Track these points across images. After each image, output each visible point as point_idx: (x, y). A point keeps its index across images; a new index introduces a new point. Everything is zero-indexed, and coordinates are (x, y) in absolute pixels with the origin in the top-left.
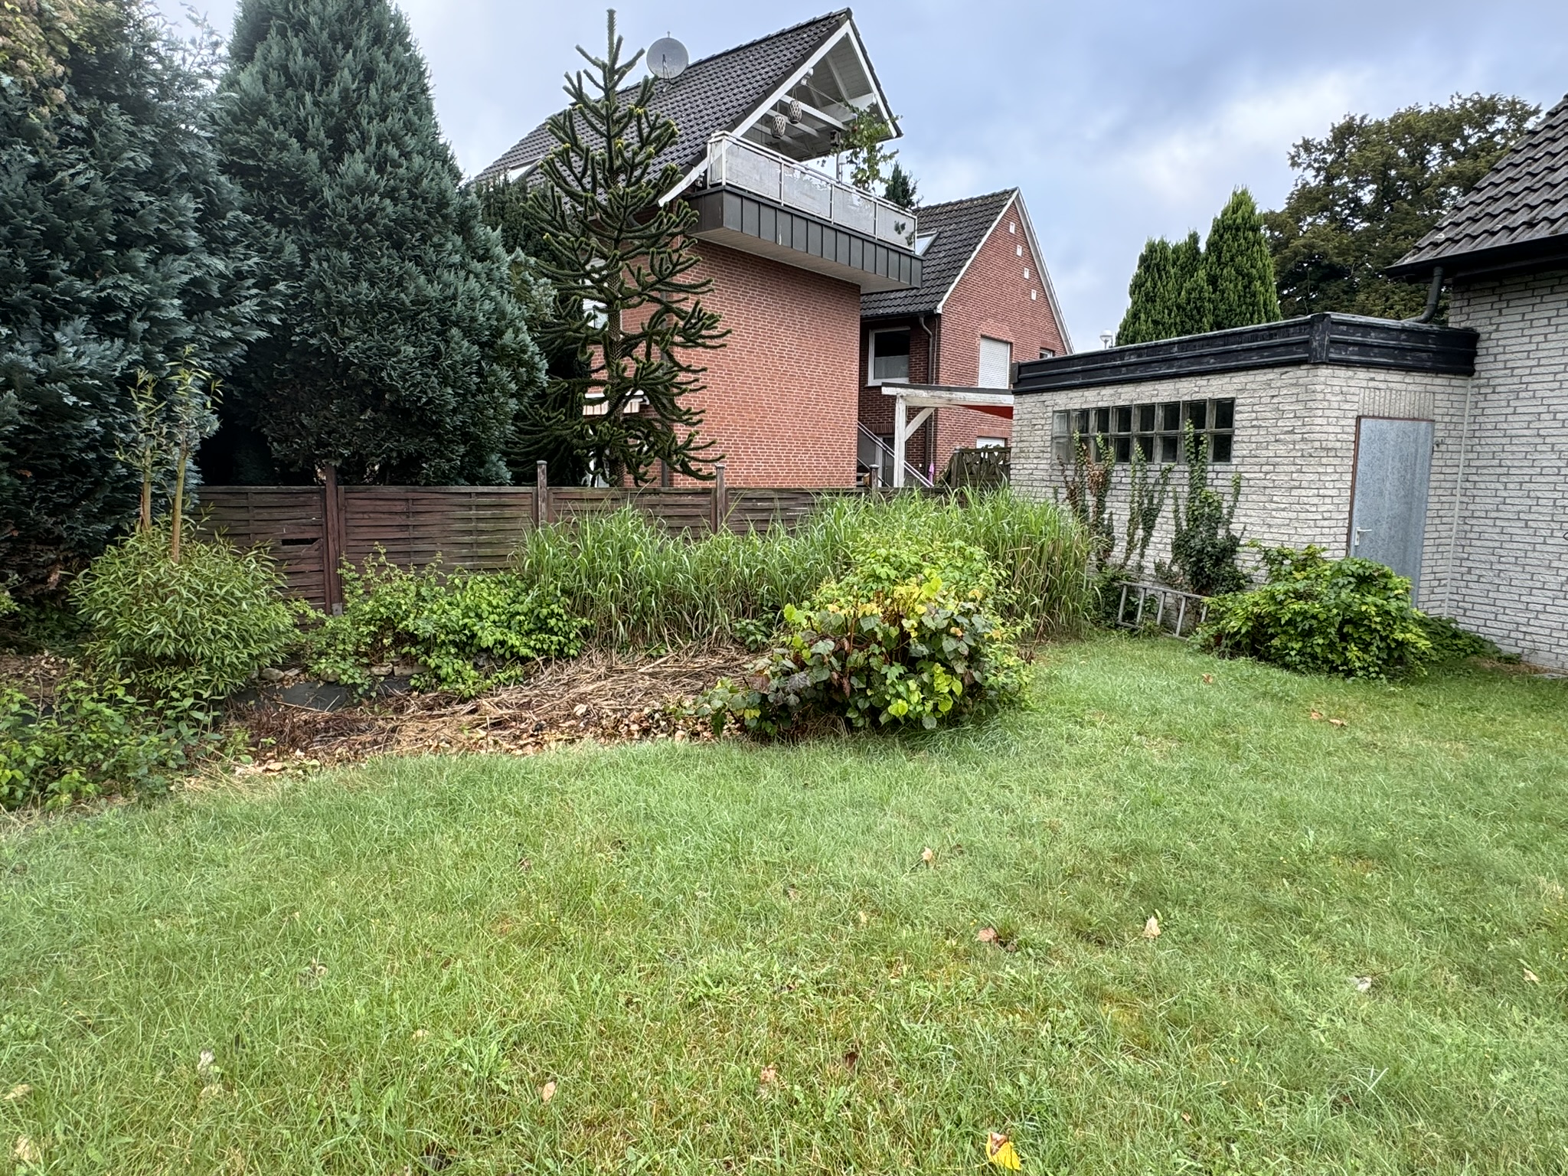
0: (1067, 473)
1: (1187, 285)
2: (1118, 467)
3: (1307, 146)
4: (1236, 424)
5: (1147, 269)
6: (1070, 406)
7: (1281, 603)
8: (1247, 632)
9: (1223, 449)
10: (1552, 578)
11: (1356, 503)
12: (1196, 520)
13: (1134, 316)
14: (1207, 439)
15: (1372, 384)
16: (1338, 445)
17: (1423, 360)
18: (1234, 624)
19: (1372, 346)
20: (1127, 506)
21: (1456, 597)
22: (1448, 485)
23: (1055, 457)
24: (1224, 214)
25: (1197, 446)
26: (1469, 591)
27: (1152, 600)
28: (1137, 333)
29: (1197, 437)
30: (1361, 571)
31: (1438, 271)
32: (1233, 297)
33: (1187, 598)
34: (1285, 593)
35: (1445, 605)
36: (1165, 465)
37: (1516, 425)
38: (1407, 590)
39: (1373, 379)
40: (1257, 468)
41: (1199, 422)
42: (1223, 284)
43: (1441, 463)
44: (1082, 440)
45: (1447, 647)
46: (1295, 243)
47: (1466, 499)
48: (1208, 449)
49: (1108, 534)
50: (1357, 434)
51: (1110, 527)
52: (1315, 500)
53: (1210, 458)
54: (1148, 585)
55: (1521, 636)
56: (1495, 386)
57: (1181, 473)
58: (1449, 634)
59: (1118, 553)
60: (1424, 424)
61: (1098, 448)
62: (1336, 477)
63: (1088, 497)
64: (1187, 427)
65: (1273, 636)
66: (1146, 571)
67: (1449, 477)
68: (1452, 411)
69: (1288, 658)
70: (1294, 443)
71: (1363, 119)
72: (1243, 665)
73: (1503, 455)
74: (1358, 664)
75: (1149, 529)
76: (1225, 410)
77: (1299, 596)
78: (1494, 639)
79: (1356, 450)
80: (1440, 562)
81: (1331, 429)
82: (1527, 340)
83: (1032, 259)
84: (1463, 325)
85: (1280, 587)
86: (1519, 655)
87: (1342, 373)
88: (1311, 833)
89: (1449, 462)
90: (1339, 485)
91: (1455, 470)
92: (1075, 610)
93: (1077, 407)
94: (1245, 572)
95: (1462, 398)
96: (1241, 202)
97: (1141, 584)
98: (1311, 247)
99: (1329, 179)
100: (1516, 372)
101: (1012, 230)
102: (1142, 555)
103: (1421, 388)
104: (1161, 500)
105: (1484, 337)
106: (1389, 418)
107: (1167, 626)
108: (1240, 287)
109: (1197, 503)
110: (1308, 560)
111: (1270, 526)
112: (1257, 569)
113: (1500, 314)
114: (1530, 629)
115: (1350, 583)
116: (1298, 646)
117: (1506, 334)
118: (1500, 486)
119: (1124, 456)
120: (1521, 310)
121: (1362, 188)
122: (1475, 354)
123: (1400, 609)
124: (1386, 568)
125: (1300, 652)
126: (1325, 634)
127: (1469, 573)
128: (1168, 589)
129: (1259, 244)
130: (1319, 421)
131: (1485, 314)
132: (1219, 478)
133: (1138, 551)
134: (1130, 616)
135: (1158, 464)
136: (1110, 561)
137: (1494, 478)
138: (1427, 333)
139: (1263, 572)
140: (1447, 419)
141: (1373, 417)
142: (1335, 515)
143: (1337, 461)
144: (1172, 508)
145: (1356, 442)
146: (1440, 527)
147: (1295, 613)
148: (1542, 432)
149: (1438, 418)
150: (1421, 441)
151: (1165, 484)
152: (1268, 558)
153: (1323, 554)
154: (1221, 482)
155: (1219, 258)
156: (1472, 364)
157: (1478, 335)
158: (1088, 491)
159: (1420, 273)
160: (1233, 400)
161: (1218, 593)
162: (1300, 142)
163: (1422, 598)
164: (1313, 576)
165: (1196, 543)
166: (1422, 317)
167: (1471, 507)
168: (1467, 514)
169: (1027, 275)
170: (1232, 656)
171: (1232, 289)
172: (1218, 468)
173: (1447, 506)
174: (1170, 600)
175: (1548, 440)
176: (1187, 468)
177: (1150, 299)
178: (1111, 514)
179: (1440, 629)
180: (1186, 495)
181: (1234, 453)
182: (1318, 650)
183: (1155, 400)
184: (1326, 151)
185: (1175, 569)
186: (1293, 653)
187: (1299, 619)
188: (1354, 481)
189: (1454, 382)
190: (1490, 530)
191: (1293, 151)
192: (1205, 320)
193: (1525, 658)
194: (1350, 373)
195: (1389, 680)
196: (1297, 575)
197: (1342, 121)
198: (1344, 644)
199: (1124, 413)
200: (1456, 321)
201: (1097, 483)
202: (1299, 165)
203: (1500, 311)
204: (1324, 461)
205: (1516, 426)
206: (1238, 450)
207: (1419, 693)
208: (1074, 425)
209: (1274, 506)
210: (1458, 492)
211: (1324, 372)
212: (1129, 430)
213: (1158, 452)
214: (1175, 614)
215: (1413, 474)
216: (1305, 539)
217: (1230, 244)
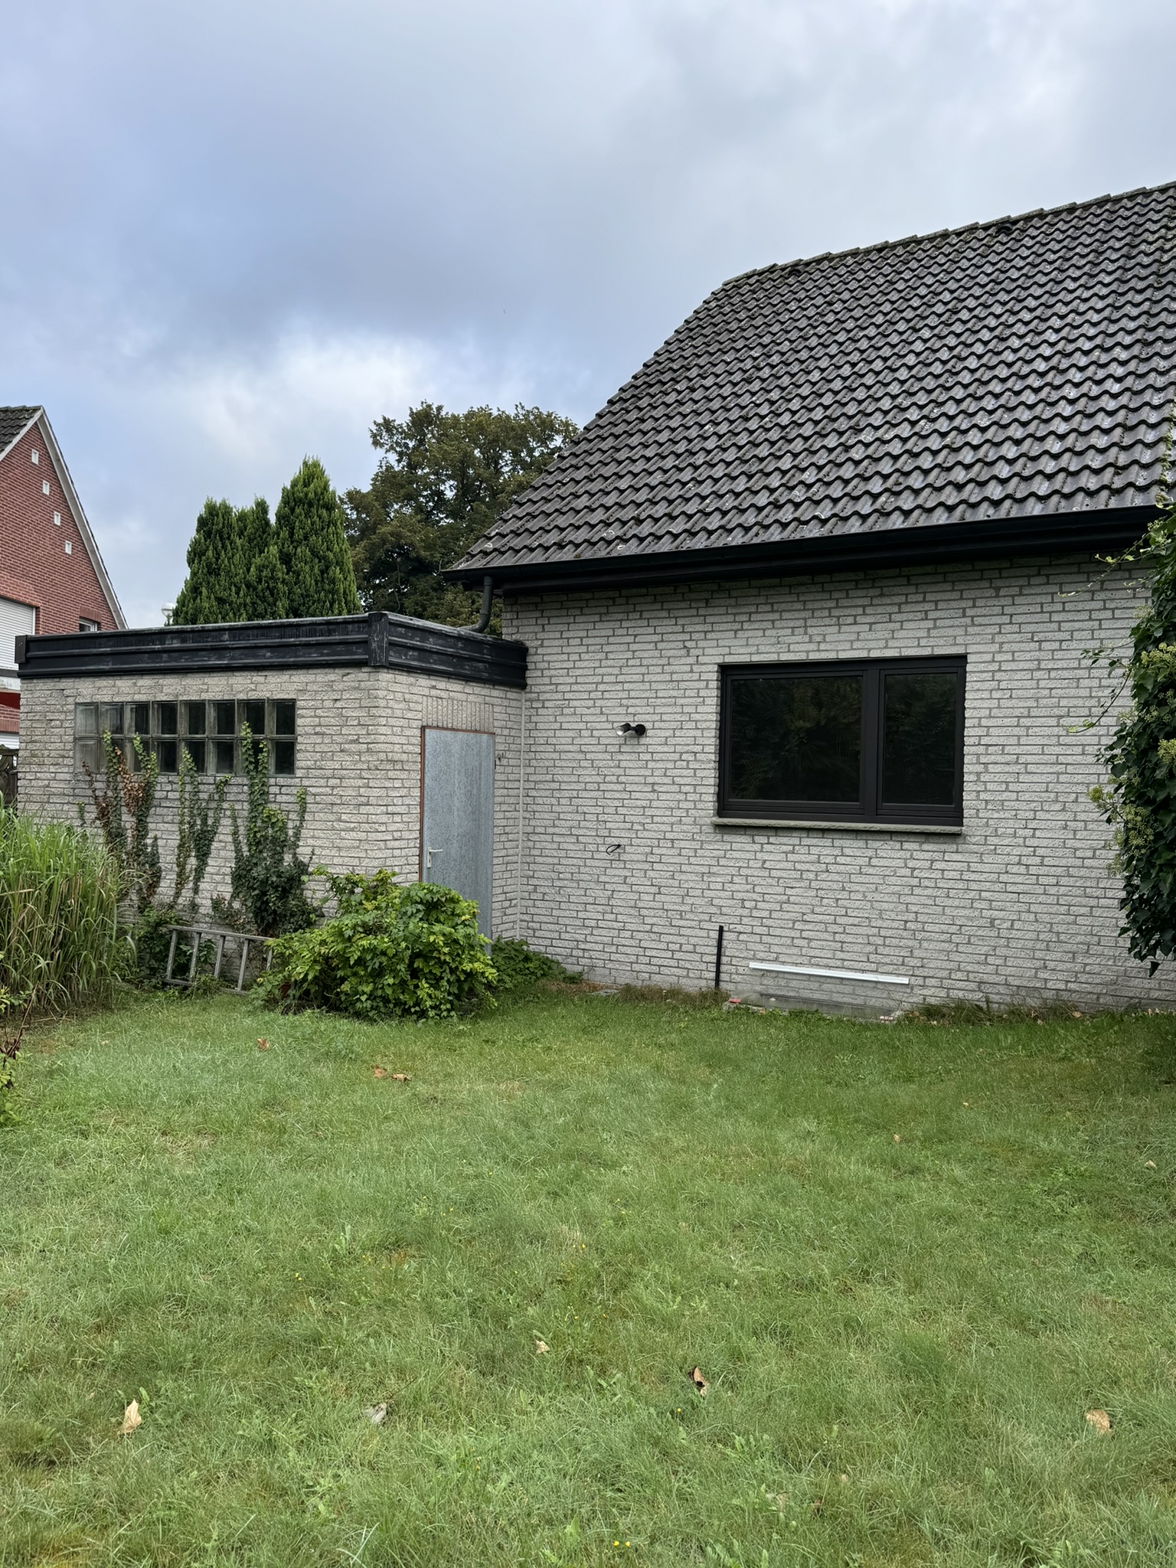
0: (97, 785)
1: (258, 561)
2: (162, 779)
3: (387, 425)
4: (299, 730)
5: (208, 535)
6: (98, 698)
7: (350, 939)
8: (315, 977)
9: (286, 760)
10: (600, 893)
11: (426, 820)
12: (258, 843)
13: (193, 590)
14: (266, 746)
15: (434, 692)
16: (404, 757)
17: (480, 671)
18: (298, 970)
19: (430, 652)
20: (175, 828)
21: (525, 917)
22: (512, 800)
23: (79, 764)
24: (294, 484)
25: (256, 755)
26: (537, 911)
27: (208, 946)
28: (198, 611)
29: (255, 744)
30: (428, 897)
31: (487, 581)
32: (310, 581)
33: (250, 941)
34: (354, 927)
35: (517, 926)
36: (220, 777)
37: (563, 738)
38: (474, 915)
39: (434, 687)
40: (322, 782)
41: (257, 726)
42: (298, 565)
43: (503, 777)
44: (114, 742)
45: (520, 972)
46: (384, 529)
47: (528, 816)
48: (268, 758)
49: (152, 865)
50: (423, 745)
51: (155, 855)
52: (384, 818)
53: (272, 769)
54: (204, 928)
55: (581, 953)
56: (543, 701)
57: (239, 786)
58: (521, 957)
59: (166, 888)
60: (485, 736)
61: (136, 754)
62: (404, 792)
63: (124, 818)
64: (243, 731)
65: (343, 980)
66: (202, 910)
67: (511, 792)
68: (510, 724)
69: (358, 1005)
70: (360, 753)
71: (440, 408)
72: (308, 1020)
73: (555, 771)
74: (429, 1003)
75: (203, 856)
76: (286, 711)
77: (369, 930)
78: (559, 958)
79: (423, 762)
80: (510, 881)
81: (396, 739)
82: (565, 657)
83: (65, 500)
84: (514, 637)
85: (348, 921)
86: (581, 974)
87: (403, 678)
88: (348, 1228)
89: (511, 777)
90: (407, 801)
91: (516, 784)
92: (101, 971)
93: (107, 699)
94: (316, 904)
95: (518, 711)
96: (312, 474)
97: (195, 928)
98: (397, 535)
99: (412, 467)
100: (560, 688)
101: (35, 459)
102: (196, 891)
103: (480, 699)
104: (217, 820)
105: (532, 651)
106: (453, 729)
107: (227, 979)
108: (316, 571)
109: (259, 823)
110: (380, 886)
111: (339, 849)
112: (326, 900)
113: (544, 631)
114: (588, 946)
115: (418, 911)
116: (368, 989)
117: (549, 651)
118: (554, 801)
119: (169, 763)
120: (560, 627)
121: (444, 482)
122: (526, 668)
123: (467, 936)
124: (453, 893)
125: (371, 997)
126: (395, 973)
127: (535, 891)
128: (229, 932)
129: (335, 525)
130: (383, 730)
131: (531, 629)
132: (282, 792)
133: (191, 885)
134: (182, 969)
135: (212, 775)
136: (155, 900)
137: (548, 793)
138: (482, 642)
139: (334, 903)
140: (506, 732)
141: (437, 727)
142: (406, 835)
143: (404, 775)
144: (229, 830)
145: (422, 754)
146: (508, 845)
147: (364, 950)
148: (583, 748)
149: (498, 731)
150: (484, 754)
151: (222, 800)
152: (337, 886)
153: (394, 880)
154: (284, 798)
155: (292, 534)
156: (524, 678)
157: (526, 649)
158: (124, 809)
159: (472, 580)
160: (293, 701)
161: (285, 931)
162: (380, 421)
163: (495, 921)
164: (384, 905)
165: (258, 872)
166: (477, 626)
167: (532, 823)
168: (529, 830)
169: (57, 521)
170: (299, 1009)
171: (309, 574)
172: (281, 781)
173: (511, 822)
174: (231, 945)
175: (588, 756)
176: (246, 781)
177: (213, 571)
178: (156, 838)
179: (513, 952)
180: (246, 813)
181: (298, 764)
182: (389, 991)
183: (204, 696)
184: (407, 436)
185: (236, 905)
186: (363, 998)
187: (369, 957)
188: (422, 797)
189: (510, 695)
190: (549, 846)
191: (374, 428)
192: (279, 604)
193: (585, 977)
194: (411, 680)
195: (461, 1018)
196: (368, 905)
197: (420, 408)
198: (415, 982)
199: (168, 709)
200: (509, 634)
201: (136, 799)
202: (382, 445)
203: (543, 626)
204: (391, 774)
205: (563, 741)
206: (302, 760)
207: (486, 1028)
208: (107, 724)
209: (342, 825)
210: (520, 807)
211: (385, 676)
212: (175, 733)
213: (211, 759)
214: (237, 961)
215: (479, 789)
216: (376, 863)
217: (303, 522)
